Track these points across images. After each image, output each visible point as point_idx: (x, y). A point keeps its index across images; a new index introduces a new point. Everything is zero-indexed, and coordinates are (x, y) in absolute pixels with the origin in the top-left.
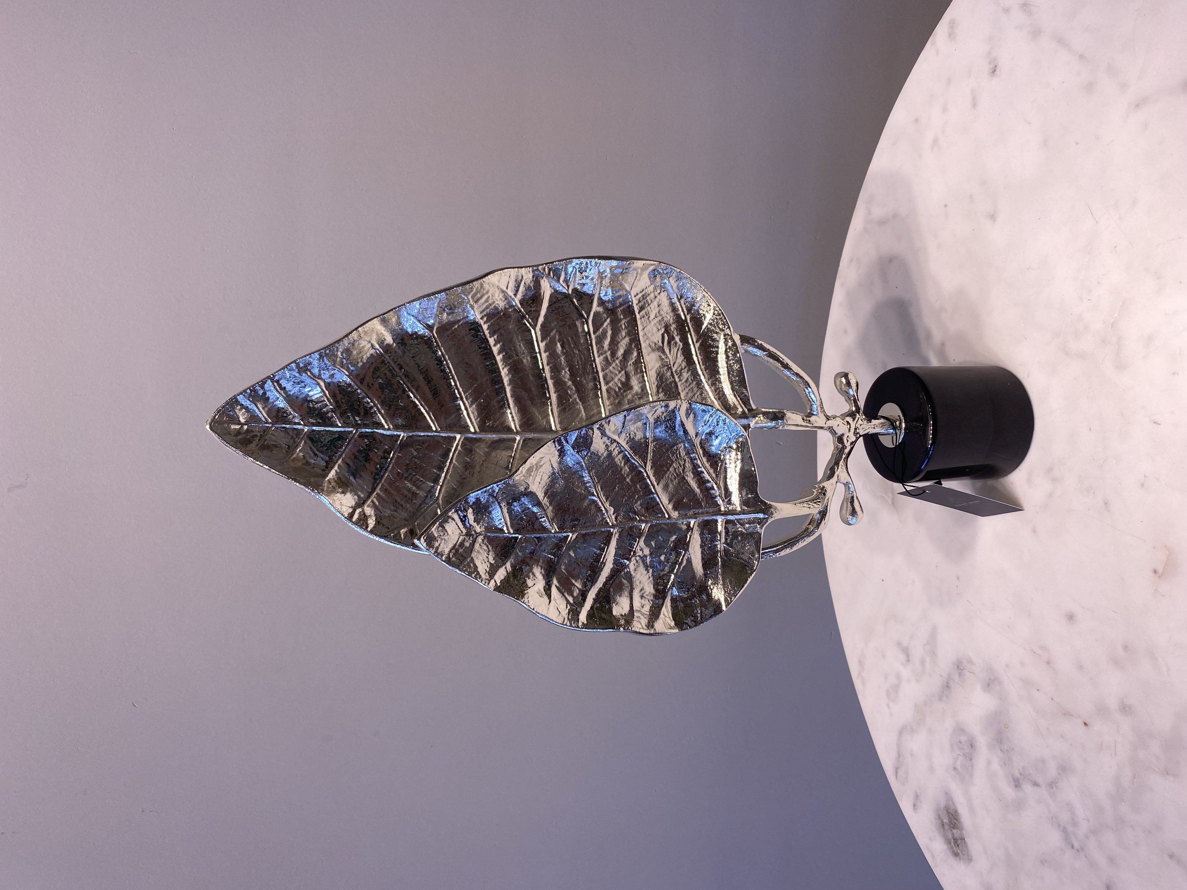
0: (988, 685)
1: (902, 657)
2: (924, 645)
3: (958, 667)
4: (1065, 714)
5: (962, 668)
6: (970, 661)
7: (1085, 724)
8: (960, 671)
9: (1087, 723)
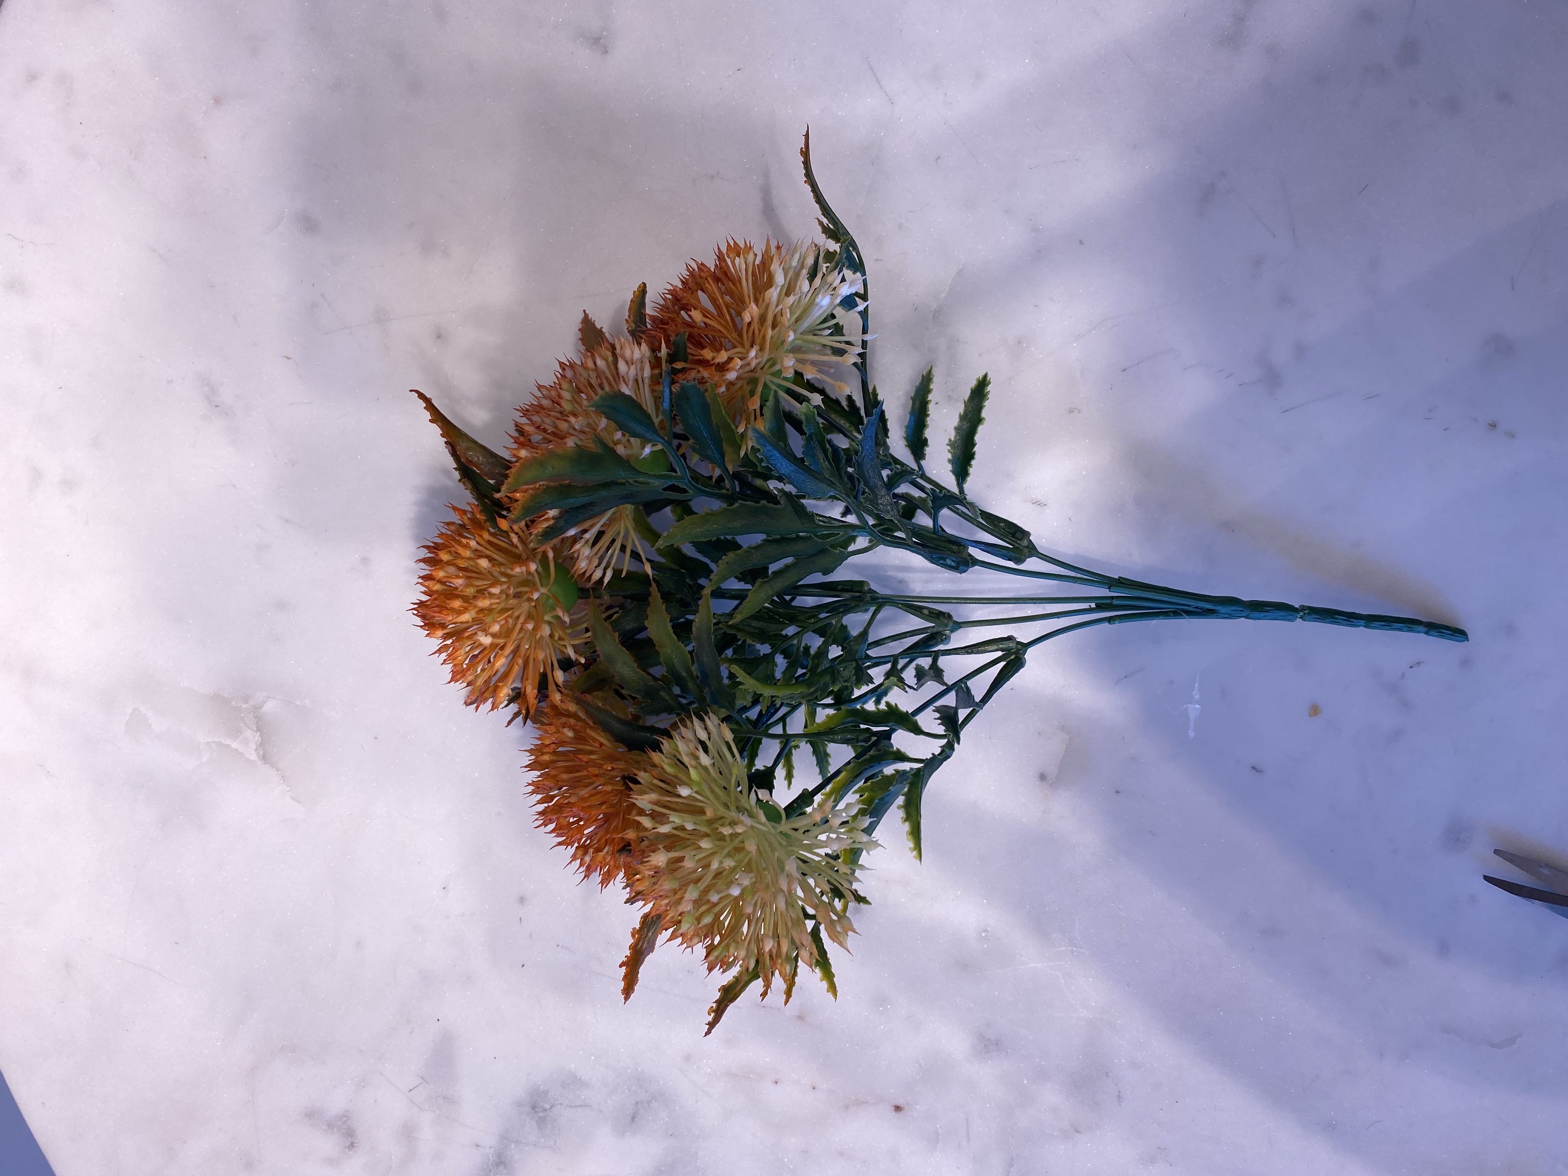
0: (633, 1118)
1: (329, 1145)
2: (411, 1090)
3: (534, 1108)
4: (847, 1107)
5: (547, 1106)
6: (573, 1082)
7: (898, 1108)
8: (541, 1114)
9: (900, 1102)
